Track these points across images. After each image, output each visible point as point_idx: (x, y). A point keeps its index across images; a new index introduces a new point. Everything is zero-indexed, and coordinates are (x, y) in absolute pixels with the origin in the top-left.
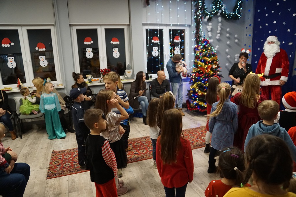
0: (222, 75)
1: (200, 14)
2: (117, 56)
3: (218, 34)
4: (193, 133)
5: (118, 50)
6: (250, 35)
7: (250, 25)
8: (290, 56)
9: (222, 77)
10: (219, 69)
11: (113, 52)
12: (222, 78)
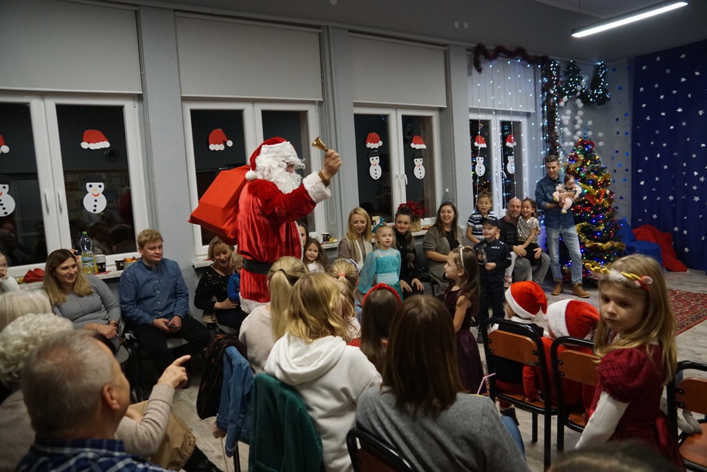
1: (555, 92)
2: (421, 175)
3: (578, 130)
5: (422, 162)
6: (627, 134)
7: (626, 115)
11: (415, 166)
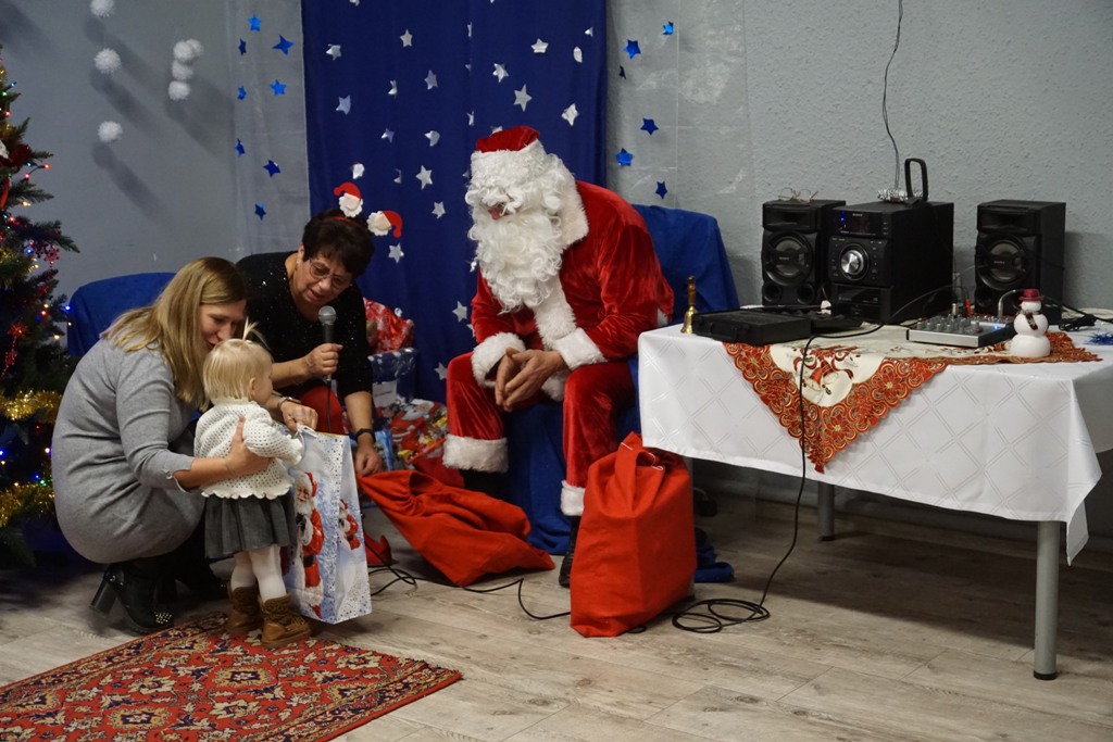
0: (57, 224)
4: (134, 688)
8: (578, 55)
9: (66, 243)
10: (25, 172)
12: (62, 252)
